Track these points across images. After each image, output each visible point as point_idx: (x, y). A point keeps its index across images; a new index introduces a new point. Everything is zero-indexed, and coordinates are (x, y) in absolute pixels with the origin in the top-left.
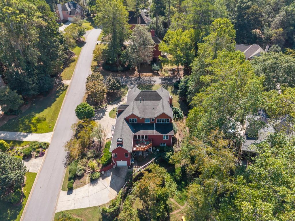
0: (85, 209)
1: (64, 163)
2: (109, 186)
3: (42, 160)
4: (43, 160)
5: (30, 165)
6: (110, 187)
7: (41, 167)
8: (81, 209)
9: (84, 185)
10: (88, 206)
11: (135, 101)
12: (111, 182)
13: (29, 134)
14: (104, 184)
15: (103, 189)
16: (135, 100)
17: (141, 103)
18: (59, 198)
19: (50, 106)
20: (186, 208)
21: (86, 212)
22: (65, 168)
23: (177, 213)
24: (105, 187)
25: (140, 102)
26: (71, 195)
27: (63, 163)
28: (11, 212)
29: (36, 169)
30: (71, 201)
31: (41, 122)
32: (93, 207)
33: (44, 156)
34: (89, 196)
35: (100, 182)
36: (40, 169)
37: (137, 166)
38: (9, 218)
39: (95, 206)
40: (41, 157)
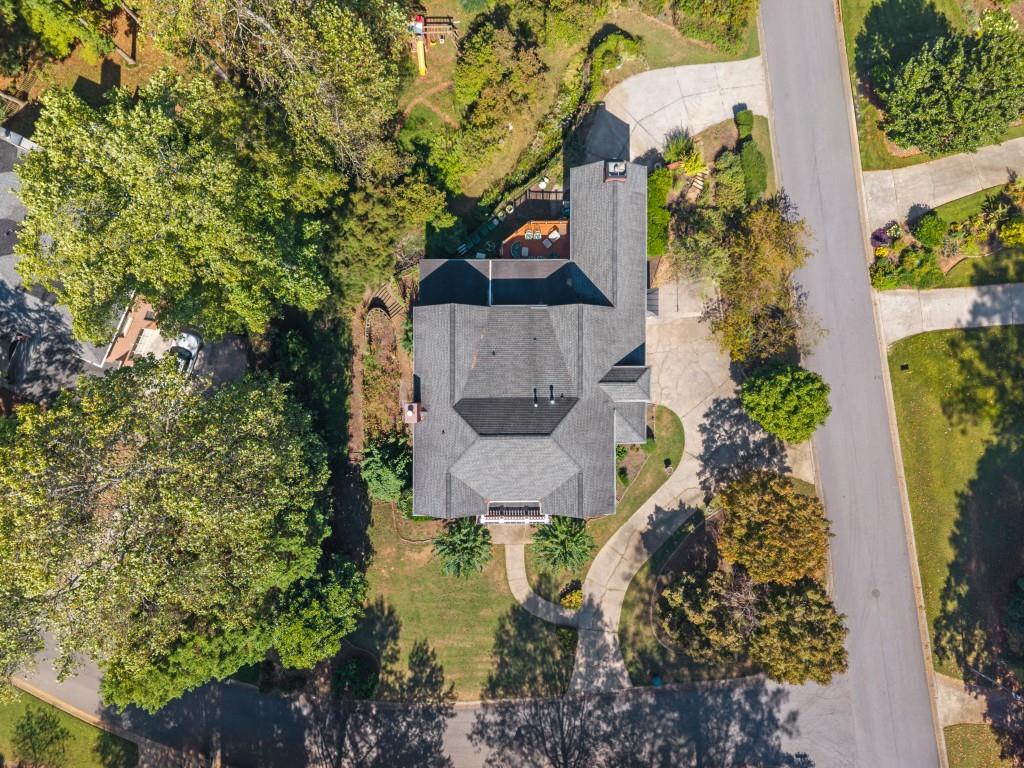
0: (684, 62)
1: (792, 210)
2: (631, 128)
3: (870, 219)
4: (867, 221)
5: (899, 196)
6: (628, 125)
7: (861, 192)
8: (696, 62)
9: (707, 130)
10: (680, 69)
11: (574, 394)
12: (628, 140)
13: (969, 323)
14: (646, 135)
15: (646, 117)
16: (576, 400)
17: (549, 384)
18: (765, 95)
19: (964, 504)
20: (411, 98)
21: (678, 55)
22: (783, 191)
23: (436, 84)
24: (643, 123)
25: (551, 387)
26: (737, 103)
27: (796, 208)
28: (879, 52)
29: (873, 186)
30: (731, 85)
31: (957, 392)
32: (665, 67)
33: (869, 236)
34: (683, 97)
35: (661, 141)
36: (860, 187)
37: (553, 197)
38: (876, 38)
39: (659, 70)
40: (877, 228)
